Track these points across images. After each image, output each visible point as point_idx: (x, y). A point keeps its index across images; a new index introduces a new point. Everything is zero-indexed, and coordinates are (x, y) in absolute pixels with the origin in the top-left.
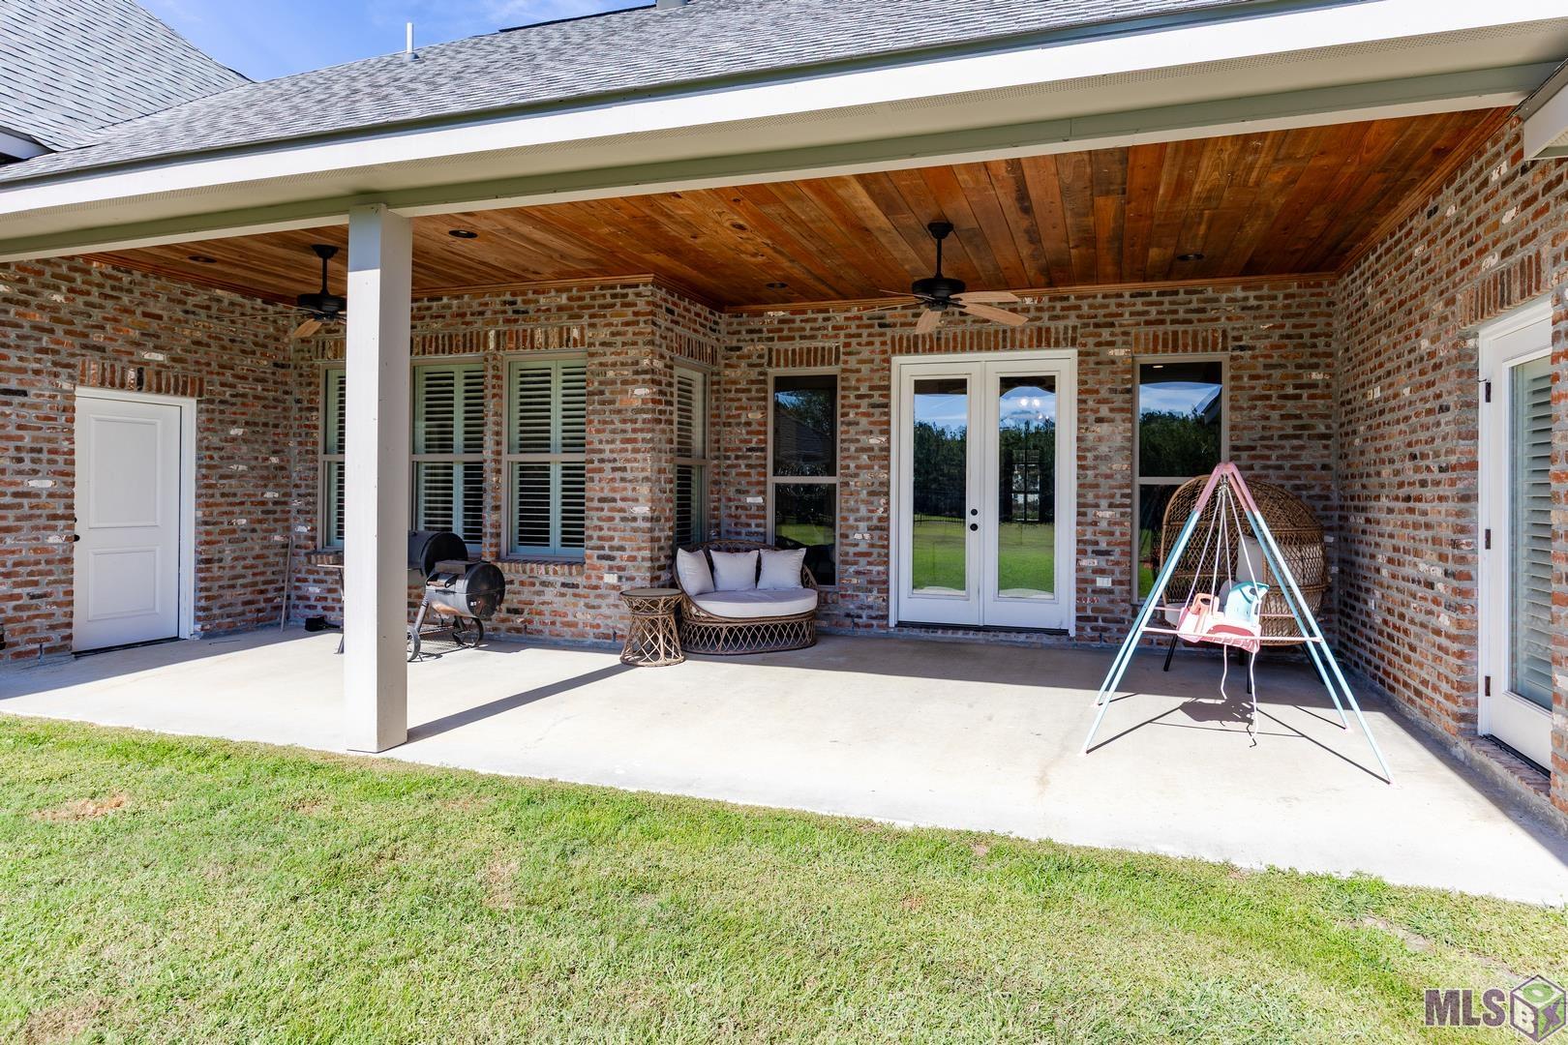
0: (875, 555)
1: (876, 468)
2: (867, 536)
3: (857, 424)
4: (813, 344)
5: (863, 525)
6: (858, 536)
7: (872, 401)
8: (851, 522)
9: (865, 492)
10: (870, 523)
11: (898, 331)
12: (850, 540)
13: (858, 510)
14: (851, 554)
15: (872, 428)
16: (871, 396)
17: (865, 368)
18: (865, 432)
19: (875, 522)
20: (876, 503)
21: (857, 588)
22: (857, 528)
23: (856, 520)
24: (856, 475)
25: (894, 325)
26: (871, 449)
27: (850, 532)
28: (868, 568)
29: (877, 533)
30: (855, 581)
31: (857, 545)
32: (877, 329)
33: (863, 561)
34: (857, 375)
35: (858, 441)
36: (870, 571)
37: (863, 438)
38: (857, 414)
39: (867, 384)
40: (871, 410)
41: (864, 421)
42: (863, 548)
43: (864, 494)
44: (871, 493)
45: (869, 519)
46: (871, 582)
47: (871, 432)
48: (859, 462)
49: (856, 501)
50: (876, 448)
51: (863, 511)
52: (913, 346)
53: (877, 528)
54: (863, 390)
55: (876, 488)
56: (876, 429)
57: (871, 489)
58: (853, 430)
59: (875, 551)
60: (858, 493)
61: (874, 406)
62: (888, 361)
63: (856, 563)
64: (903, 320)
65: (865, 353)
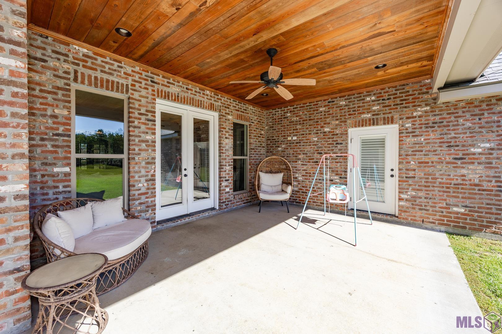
0: (150, 193)
1: (150, 151)
2: (145, 184)
3: (140, 128)
4: (111, 78)
5: (143, 179)
6: (140, 185)
7: (147, 117)
8: (136, 178)
9: (144, 162)
10: (147, 178)
11: (161, 87)
12: (136, 187)
13: (140, 172)
14: (136, 195)
15: (147, 131)
16: (147, 115)
17: (143, 100)
18: (144, 133)
19: (150, 177)
20: (150, 168)
21: (141, 211)
22: (140, 181)
23: (139, 177)
24: (139, 154)
25: (159, 84)
26: (147, 141)
27: (136, 184)
28: (147, 200)
29: (150, 183)
30: (139, 208)
31: (140, 190)
32: (149, 83)
33: (143, 197)
34: (139, 103)
35: (140, 136)
36: (147, 202)
37: (142, 135)
38: (139, 123)
39: (145, 108)
40: (147, 122)
41: (143, 127)
42: (143, 190)
43: (143, 164)
44: (148, 163)
45: (147, 176)
46: (148, 207)
47: (147, 133)
48: (140, 148)
49: (139, 167)
50: (150, 141)
51: (143, 172)
52: (167, 96)
53: (150, 180)
54: (143, 111)
55: (150, 160)
56: (150, 131)
57: (147, 161)
58: (137, 130)
59: (150, 191)
60: (140, 163)
61: (148, 120)
62: (155, 99)
63: (139, 199)
64: (163, 83)
65: (144, 93)
